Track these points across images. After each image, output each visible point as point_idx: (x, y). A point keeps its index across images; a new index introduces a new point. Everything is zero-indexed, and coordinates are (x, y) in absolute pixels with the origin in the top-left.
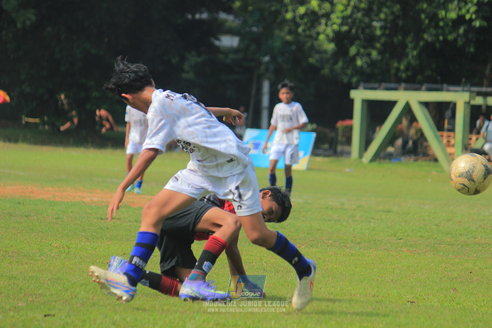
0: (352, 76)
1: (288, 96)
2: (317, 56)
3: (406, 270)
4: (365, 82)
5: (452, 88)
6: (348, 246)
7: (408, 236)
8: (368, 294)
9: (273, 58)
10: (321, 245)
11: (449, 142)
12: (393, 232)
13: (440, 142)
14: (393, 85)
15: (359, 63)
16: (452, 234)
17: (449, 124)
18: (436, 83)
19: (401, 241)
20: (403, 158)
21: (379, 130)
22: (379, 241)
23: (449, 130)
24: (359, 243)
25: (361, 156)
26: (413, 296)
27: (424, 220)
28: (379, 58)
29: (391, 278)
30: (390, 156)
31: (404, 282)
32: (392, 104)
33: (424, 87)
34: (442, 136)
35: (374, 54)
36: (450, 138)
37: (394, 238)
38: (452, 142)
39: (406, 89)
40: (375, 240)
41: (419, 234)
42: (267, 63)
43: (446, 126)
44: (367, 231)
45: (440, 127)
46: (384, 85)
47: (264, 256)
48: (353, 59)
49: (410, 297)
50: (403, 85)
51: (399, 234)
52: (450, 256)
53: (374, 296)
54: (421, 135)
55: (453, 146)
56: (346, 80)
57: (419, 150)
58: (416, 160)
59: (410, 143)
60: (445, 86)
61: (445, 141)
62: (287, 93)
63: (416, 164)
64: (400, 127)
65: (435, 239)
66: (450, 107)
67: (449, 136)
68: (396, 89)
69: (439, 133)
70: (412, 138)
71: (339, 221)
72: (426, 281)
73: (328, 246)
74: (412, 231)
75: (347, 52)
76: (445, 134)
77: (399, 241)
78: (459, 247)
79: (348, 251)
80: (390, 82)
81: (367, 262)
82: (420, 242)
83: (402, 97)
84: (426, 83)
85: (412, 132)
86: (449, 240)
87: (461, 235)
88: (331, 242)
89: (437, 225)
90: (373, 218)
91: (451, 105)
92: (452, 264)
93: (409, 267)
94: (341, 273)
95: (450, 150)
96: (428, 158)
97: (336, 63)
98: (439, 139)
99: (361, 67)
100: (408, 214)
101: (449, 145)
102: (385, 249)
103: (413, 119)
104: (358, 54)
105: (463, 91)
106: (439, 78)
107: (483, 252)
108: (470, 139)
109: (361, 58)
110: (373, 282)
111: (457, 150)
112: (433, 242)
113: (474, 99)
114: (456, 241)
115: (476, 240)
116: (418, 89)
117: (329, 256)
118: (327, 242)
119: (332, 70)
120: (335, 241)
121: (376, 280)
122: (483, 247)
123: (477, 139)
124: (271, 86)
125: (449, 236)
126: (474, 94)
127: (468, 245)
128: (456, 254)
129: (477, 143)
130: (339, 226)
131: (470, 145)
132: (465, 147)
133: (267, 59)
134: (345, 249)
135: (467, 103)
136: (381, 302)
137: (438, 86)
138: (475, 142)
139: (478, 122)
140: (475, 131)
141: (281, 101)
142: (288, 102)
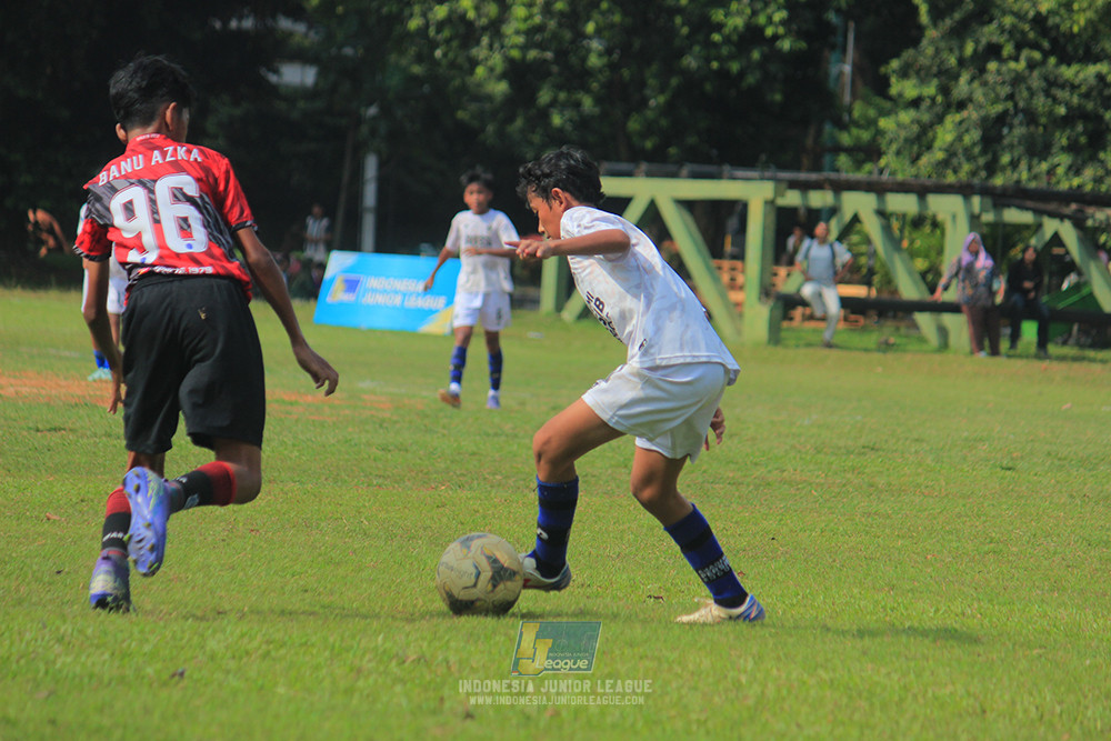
0: (542, 147)
2: (473, 107)
3: (647, 535)
5: (740, 173)
9: (386, 111)
10: (479, 484)
11: (733, 279)
12: (622, 459)
13: (716, 280)
14: (624, 166)
15: (557, 120)
16: (737, 463)
17: (733, 244)
18: (708, 163)
22: (594, 476)
23: (734, 257)
25: (559, 307)
26: (660, 585)
28: (597, 110)
29: (617, 550)
31: (643, 559)
32: (622, 203)
33: (685, 171)
34: (720, 268)
35: (587, 103)
36: (735, 272)
37: (623, 471)
38: (740, 279)
39: (650, 174)
40: (586, 476)
42: (374, 118)
43: (728, 248)
45: (715, 251)
46: (605, 166)
47: (364, 506)
48: (544, 115)
49: (653, 588)
50: (644, 166)
52: (734, 505)
55: (741, 288)
56: (529, 155)
60: (726, 168)
61: (726, 277)
62: (479, 192)
65: (705, 472)
66: (737, 209)
67: (733, 269)
68: (629, 174)
69: (714, 263)
71: (516, 436)
75: (532, 98)
76: (726, 264)
78: (750, 488)
80: (619, 160)
83: (641, 190)
84: (691, 162)
86: (731, 475)
87: (756, 464)
88: (498, 477)
91: (739, 208)
92: (737, 522)
93: (652, 528)
94: (518, 541)
95: (735, 296)
97: (511, 119)
98: (714, 274)
99: (561, 130)
101: (734, 285)
102: (605, 493)
103: (663, 234)
104: (554, 103)
105: (762, 179)
106: (714, 152)
107: (797, 498)
108: (775, 274)
109: (561, 113)
110: (580, 558)
111: (749, 296)
112: (700, 480)
113: (783, 195)
114: (746, 476)
115: (785, 474)
116: (674, 175)
117: (495, 507)
118: (491, 478)
119: (501, 134)
120: (507, 477)
121: (587, 554)
122: (798, 489)
123: (788, 275)
124: (381, 165)
125: (732, 466)
126: (784, 186)
127: (769, 484)
128: (745, 502)
129: (788, 282)
130: (515, 447)
131: (774, 285)
132: (766, 291)
133: (372, 111)
134: (526, 491)
135: (770, 203)
136: (597, 596)
137: (713, 169)
138: (785, 280)
139: (791, 242)
140: (784, 258)
141: (466, 208)
142: (481, 211)
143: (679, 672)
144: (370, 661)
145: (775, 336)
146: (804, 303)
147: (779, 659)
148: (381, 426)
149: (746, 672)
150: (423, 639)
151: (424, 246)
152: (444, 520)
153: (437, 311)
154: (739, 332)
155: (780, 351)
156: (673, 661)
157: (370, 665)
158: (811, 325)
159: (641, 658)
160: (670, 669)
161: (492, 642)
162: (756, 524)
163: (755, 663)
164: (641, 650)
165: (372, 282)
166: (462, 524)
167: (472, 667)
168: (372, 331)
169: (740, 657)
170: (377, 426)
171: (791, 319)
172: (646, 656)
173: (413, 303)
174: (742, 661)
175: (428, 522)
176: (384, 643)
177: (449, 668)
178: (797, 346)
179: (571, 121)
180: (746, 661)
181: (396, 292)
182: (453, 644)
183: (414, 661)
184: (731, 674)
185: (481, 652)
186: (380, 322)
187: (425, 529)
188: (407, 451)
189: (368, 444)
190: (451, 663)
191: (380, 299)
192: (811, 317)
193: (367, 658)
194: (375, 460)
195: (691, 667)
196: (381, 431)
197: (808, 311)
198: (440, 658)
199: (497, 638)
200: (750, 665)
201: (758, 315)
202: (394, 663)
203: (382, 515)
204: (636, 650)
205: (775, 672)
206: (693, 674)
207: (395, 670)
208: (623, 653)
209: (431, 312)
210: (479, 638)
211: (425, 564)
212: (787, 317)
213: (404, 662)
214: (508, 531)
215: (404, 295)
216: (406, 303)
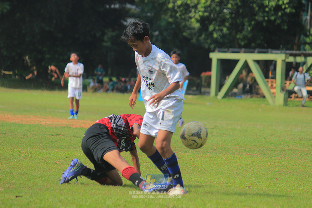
0: (211, 44)
1: (177, 59)
2: (189, 31)
3: (245, 167)
4: (219, 48)
5: (274, 51)
6: (208, 151)
8: (221, 182)
9: (161, 33)
11: (272, 85)
12: (237, 143)
13: (267, 86)
14: (237, 50)
15: (215, 35)
16: (274, 144)
17: (272, 74)
18: (264, 48)
19: (242, 148)
20: (243, 96)
21: (228, 78)
22: (228, 148)
23: (272, 78)
24: (215, 150)
25: (216, 95)
26: (250, 183)
27: (257, 135)
28: (228, 32)
29: (236, 172)
30: (235, 95)
31: (244, 174)
33: (256, 51)
34: (268, 82)
35: (225, 30)
36: (273, 83)
37: (237, 146)
38: (274, 85)
39: (245, 52)
40: (226, 148)
41: (253, 144)
42: (157, 36)
43: (270, 75)
44: (220, 142)
45: (266, 76)
46: (231, 49)
48: (211, 34)
49: (248, 184)
50: (243, 50)
51: (241, 144)
52: (273, 157)
53: (225, 183)
54: (255, 81)
55: (275, 88)
56: (207, 46)
57: (254, 90)
58: (252, 97)
59: (248, 87)
60: (270, 50)
61: (270, 85)
62: (176, 57)
63: (252, 99)
64: (241, 76)
65: (264, 147)
67: (272, 82)
68: (238, 52)
69: (266, 80)
70: (249, 83)
72: (258, 174)
74: (249, 142)
75: (207, 29)
76: (270, 80)
77: (241, 148)
78: (279, 152)
79: (208, 155)
80: (235, 48)
81: (221, 162)
82: (254, 149)
83: (243, 57)
84: (258, 48)
85: (249, 79)
86: (272, 148)
87: (280, 144)
89: (265, 138)
90: (224, 134)
91: (274, 62)
92: (274, 163)
93: (247, 165)
94: (204, 169)
95: (273, 91)
96: (259, 96)
97: (200, 35)
98: (266, 84)
99: (217, 38)
100: (247, 131)
101: (272, 87)
102: (232, 154)
103: (249, 71)
104: (214, 30)
105: (281, 53)
106: (266, 45)
107: (294, 155)
108: (286, 84)
109: (216, 33)
110: (224, 174)
111: (277, 90)
112: (262, 149)
113: (288, 58)
114: (277, 148)
115: (290, 147)
116: (253, 52)
117: (197, 158)
119: (198, 40)
121: (226, 173)
122: (294, 152)
123: (290, 84)
126: (288, 55)
127: (284, 150)
128: (277, 156)
129: (290, 86)
131: (285, 87)
132: (283, 89)
133: (157, 33)
135: (284, 61)
136: (230, 187)
137: (265, 50)
138: (289, 85)
139: (291, 73)
140: (288, 78)
145: (286, 103)
147: (289, 206)
150: (174, 201)
154: (274, 102)
155: (287, 108)
158: (297, 100)
162: (281, 163)
164: (244, 204)
166: (186, 164)
169: (276, 206)
171: (291, 98)
172: (246, 206)
176: (162, 202)
178: (293, 106)
179: (220, 35)
185: (193, 205)
198: (180, 207)
199: (198, 200)
201: (280, 97)
208: (238, 205)
210: (192, 200)
212: (289, 97)
214: (201, 166)
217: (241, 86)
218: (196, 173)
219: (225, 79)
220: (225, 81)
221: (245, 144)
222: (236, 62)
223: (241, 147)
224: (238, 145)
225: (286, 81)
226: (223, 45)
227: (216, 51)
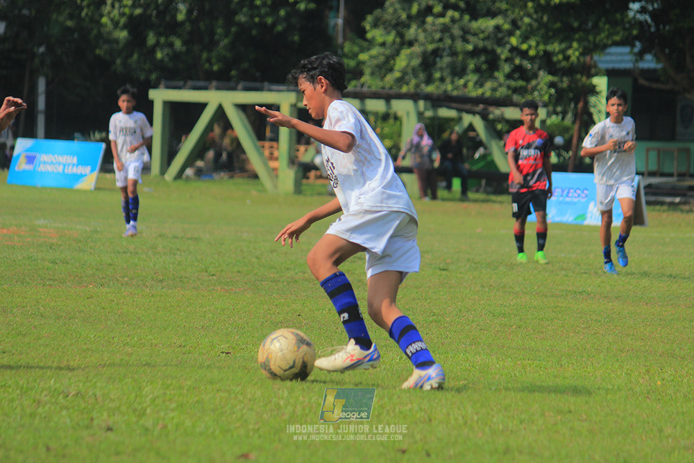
0: (150, 72)
1: (129, 104)
2: (106, 47)
3: (220, 314)
4: (167, 79)
5: (274, 87)
6: (147, 284)
7: (222, 271)
8: (173, 344)
9: (50, 49)
10: (113, 283)
11: (272, 154)
12: (204, 267)
13: (261, 154)
14: (202, 83)
15: (159, 55)
16: (275, 268)
17: (271, 132)
18: (254, 81)
19: (214, 277)
20: (216, 176)
21: (186, 138)
22: (186, 278)
23: (272, 140)
24: (161, 281)
25: (163, 171)
26: (229, 345)
27: (242, 251)
28: (184, 49)
29: (202, 323)
30: (199, 173)
31: (218, 329)
32: (202, 107)
33: (240, 86)
34: (263, 147)
35: (178, 44)
36: (273, 149)
37: (204, 274)
38: (276, 154)
39: (218, 88)
40: (182, 277)
41: (236, 269)
42: (43, 54)
43: (268, 134)
44: (171, 266)
45: (260, 134)
46: (190, 83)
47: (41, 298)
48: (152, 51)
49: (224, 347)
50: (214, 83)
51: (211, 269)
52: (274, 295)
53: (180, 346)
54: (237, 145)
55: (277, 159)
56: (142, 77)
58: (231, 177)
59: (224, 156)
60: (266, 84)
61: (267, 152)
62: (128, 101)
63: (231, 181)
64: (211, 135)
65: (256, 274)
67: (272, 147)
68: (205, 88)
69: (259, 143)
70: (226, 150)
71: (136, 253)
72: (244, 327)
73: (122, 285)
74: (228, 265)
75: (144, 41)
76: (267, 144)
77: (211, 278)
78: (285, 283)
79: (147, 290)
80: (199, 79)
81: (172, 304)
82: (237, 278)
83: (213, 98)
84: (244, 80)
85: (226, 142)
86: (272, 276)
87: (288, 269)
88: (126, 279)
89: (257, 257)
90: (178, 250)
92: (276, 305)
93: (223, 310)
94: (139, 319)
95: (273, 164)
96: (245, 174)
97: (131, 56)
98: (260, 150)
99: (162, 61)
100: (222, 244)
101: (272, 157)
102: (194, 288)
103: (227, 126)
104: (157, 44)
105: (289, 91)
106: (258, 74)
107: (314, 289)
108: (298, 150)
109: (161, 50)
110: (178, 329)
111: (282, 164)
112: (253, 279)
114: (281, 277)
115: (306, 275)
116: (233, 89)
117: (124, 298)
118: (121, 279)
119: (124, 64)
120: (131, 279)
121: (182, 326)
122: (314, 284)
123: (306, 150)
124: (48, 84)
125: (273, 270)
127: (296, 281)
128: (281, 292)
129: (306, 155)
130: (136, 260)
131: (297, 157)
132: (293, 161)
133: (42, 49)
134: (144, 288)
135: (294, 106)
136: (189, 353)
137: (257, 85)
138: (304, 154)
140: (303, 140)
141: (119, 110)
142: (129, 112)
143: (241, 399)
144: (45, 396)
145: (298, 189)
146: (316, 168)
147: (303, 390)
148: (51, 248)
149: (283, 398)
150: (80, 381)
151: (77, 135)
152: (92, 306)
153: (85, 175)
154: (276, 187)
155: (301, 198)
156: (238, 393)
157: (46, 398)
158: (320, 182)
159: (218, 391)
160: (236, 398)
161: (123, 382)
162: (288, 306)
163: (289, 393)
164: (217, 386)
165: (43, 157)
166: (104, 309)
167: (111, 399)
168: (44, 188)
169: (279, 389)
170: (48, 248)
171: (308, 178)
172: (221, 390)
173: (69, 170)
174: (280, 392)
175: (82, 308)
176: (54, 385)
177: (96, 399)
178: (312, 195)
179: (168, 55)
180: (283, 391)
181: (59, 164)
182: (99, 384)
183: (74, 395)
184: (274, 400)
185: (117, 389)
186: (50, 182)
187: (80, 312)
188: (68, 263)
189: (43, 259)
190: (97, 396)
191: (49, 168)
192: (321, 177)
193: (43, 395)
194: (47, 269)
195: (249, 396)
196: (51, 251)
197: (318, 173)
198: (91, 393)
199: (126, 380)
200: (286, 393)
201: (288, 176)
202: (61, 397)
203: (52, 304)
204: (214, 386)
205: (301, 398)
206: (250, 400)
207: (62, 401)
208: (206, 388)
209: (82, 176)
210: (115, 381)
211: (80, 334)
212: (305, 177)
213: (68, 396)
214: (133, 312)
215: (64, 165)
216: (66, 170)
217: (210, 154)
218: (122, 326)
219: (179, 141)
220: (181, 145)
221: (219, 269)
222: (200, 107)
223: (213, 275)
224: (206, 271)
225: (298, 146)
226: (175, 75)
227: (162, 86)
